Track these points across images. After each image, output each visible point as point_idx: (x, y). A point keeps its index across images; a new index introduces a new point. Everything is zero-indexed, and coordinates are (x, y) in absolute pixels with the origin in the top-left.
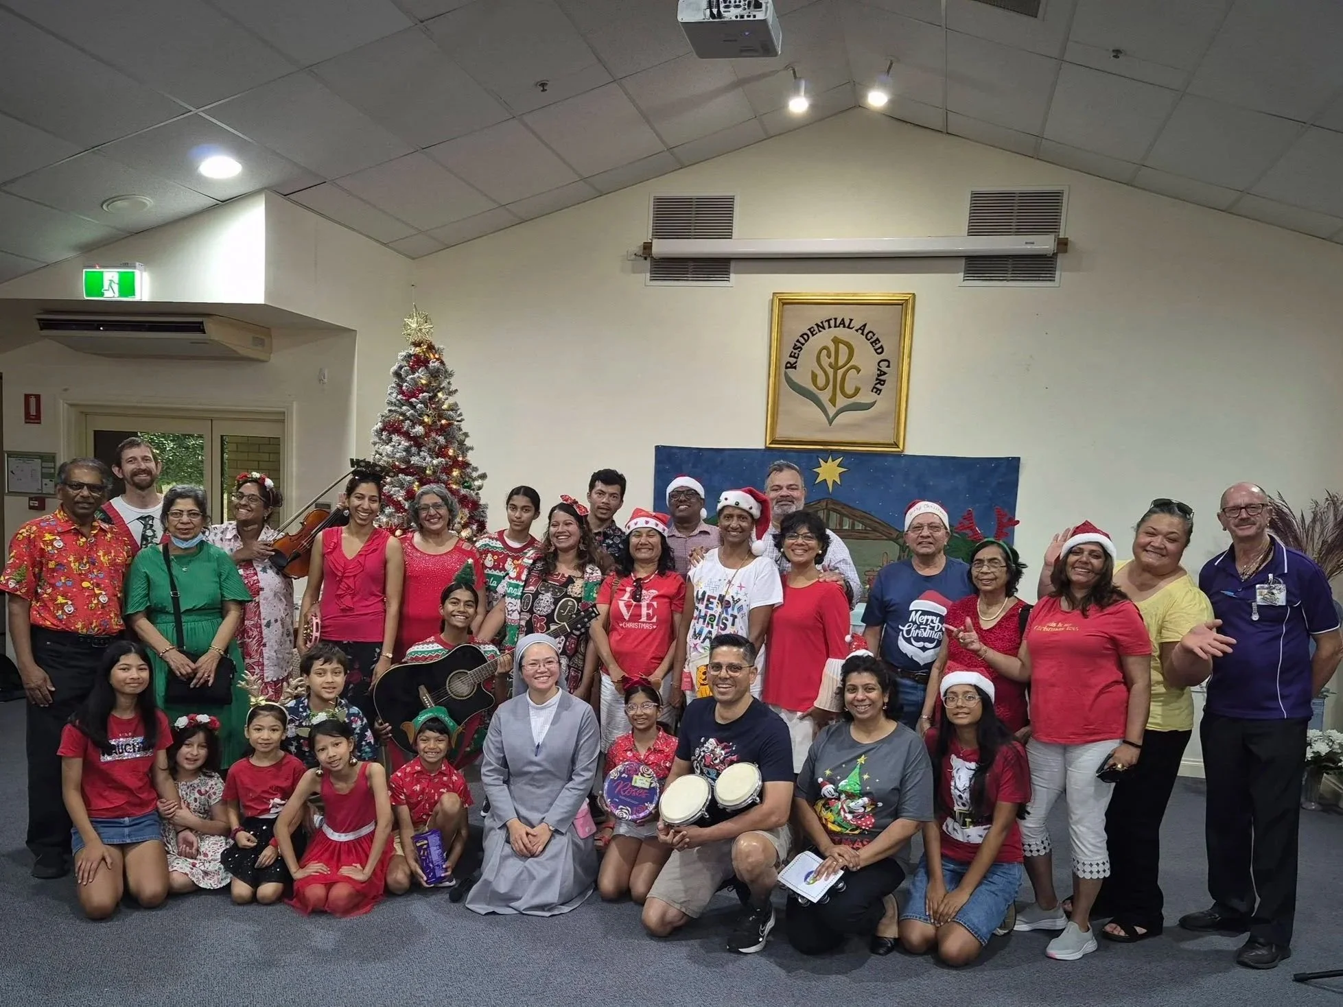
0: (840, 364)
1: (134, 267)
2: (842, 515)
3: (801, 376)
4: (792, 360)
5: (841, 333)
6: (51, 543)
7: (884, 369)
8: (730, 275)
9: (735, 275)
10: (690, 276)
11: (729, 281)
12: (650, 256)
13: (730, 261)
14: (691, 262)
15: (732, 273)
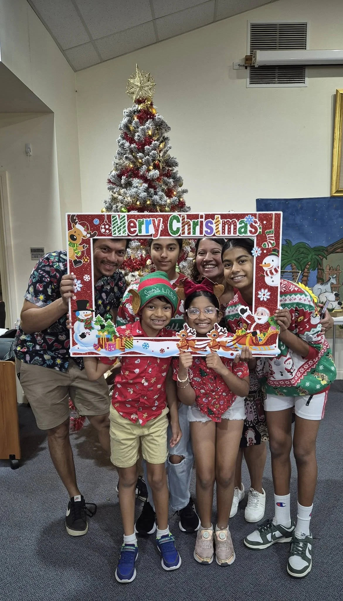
8: (305, 79)
9: (309, 79)
10: (276, 80)
11: (304, 83)
12: (250, 65)
13: (305, 68)
14: (277, 70)
15: (307, 77)
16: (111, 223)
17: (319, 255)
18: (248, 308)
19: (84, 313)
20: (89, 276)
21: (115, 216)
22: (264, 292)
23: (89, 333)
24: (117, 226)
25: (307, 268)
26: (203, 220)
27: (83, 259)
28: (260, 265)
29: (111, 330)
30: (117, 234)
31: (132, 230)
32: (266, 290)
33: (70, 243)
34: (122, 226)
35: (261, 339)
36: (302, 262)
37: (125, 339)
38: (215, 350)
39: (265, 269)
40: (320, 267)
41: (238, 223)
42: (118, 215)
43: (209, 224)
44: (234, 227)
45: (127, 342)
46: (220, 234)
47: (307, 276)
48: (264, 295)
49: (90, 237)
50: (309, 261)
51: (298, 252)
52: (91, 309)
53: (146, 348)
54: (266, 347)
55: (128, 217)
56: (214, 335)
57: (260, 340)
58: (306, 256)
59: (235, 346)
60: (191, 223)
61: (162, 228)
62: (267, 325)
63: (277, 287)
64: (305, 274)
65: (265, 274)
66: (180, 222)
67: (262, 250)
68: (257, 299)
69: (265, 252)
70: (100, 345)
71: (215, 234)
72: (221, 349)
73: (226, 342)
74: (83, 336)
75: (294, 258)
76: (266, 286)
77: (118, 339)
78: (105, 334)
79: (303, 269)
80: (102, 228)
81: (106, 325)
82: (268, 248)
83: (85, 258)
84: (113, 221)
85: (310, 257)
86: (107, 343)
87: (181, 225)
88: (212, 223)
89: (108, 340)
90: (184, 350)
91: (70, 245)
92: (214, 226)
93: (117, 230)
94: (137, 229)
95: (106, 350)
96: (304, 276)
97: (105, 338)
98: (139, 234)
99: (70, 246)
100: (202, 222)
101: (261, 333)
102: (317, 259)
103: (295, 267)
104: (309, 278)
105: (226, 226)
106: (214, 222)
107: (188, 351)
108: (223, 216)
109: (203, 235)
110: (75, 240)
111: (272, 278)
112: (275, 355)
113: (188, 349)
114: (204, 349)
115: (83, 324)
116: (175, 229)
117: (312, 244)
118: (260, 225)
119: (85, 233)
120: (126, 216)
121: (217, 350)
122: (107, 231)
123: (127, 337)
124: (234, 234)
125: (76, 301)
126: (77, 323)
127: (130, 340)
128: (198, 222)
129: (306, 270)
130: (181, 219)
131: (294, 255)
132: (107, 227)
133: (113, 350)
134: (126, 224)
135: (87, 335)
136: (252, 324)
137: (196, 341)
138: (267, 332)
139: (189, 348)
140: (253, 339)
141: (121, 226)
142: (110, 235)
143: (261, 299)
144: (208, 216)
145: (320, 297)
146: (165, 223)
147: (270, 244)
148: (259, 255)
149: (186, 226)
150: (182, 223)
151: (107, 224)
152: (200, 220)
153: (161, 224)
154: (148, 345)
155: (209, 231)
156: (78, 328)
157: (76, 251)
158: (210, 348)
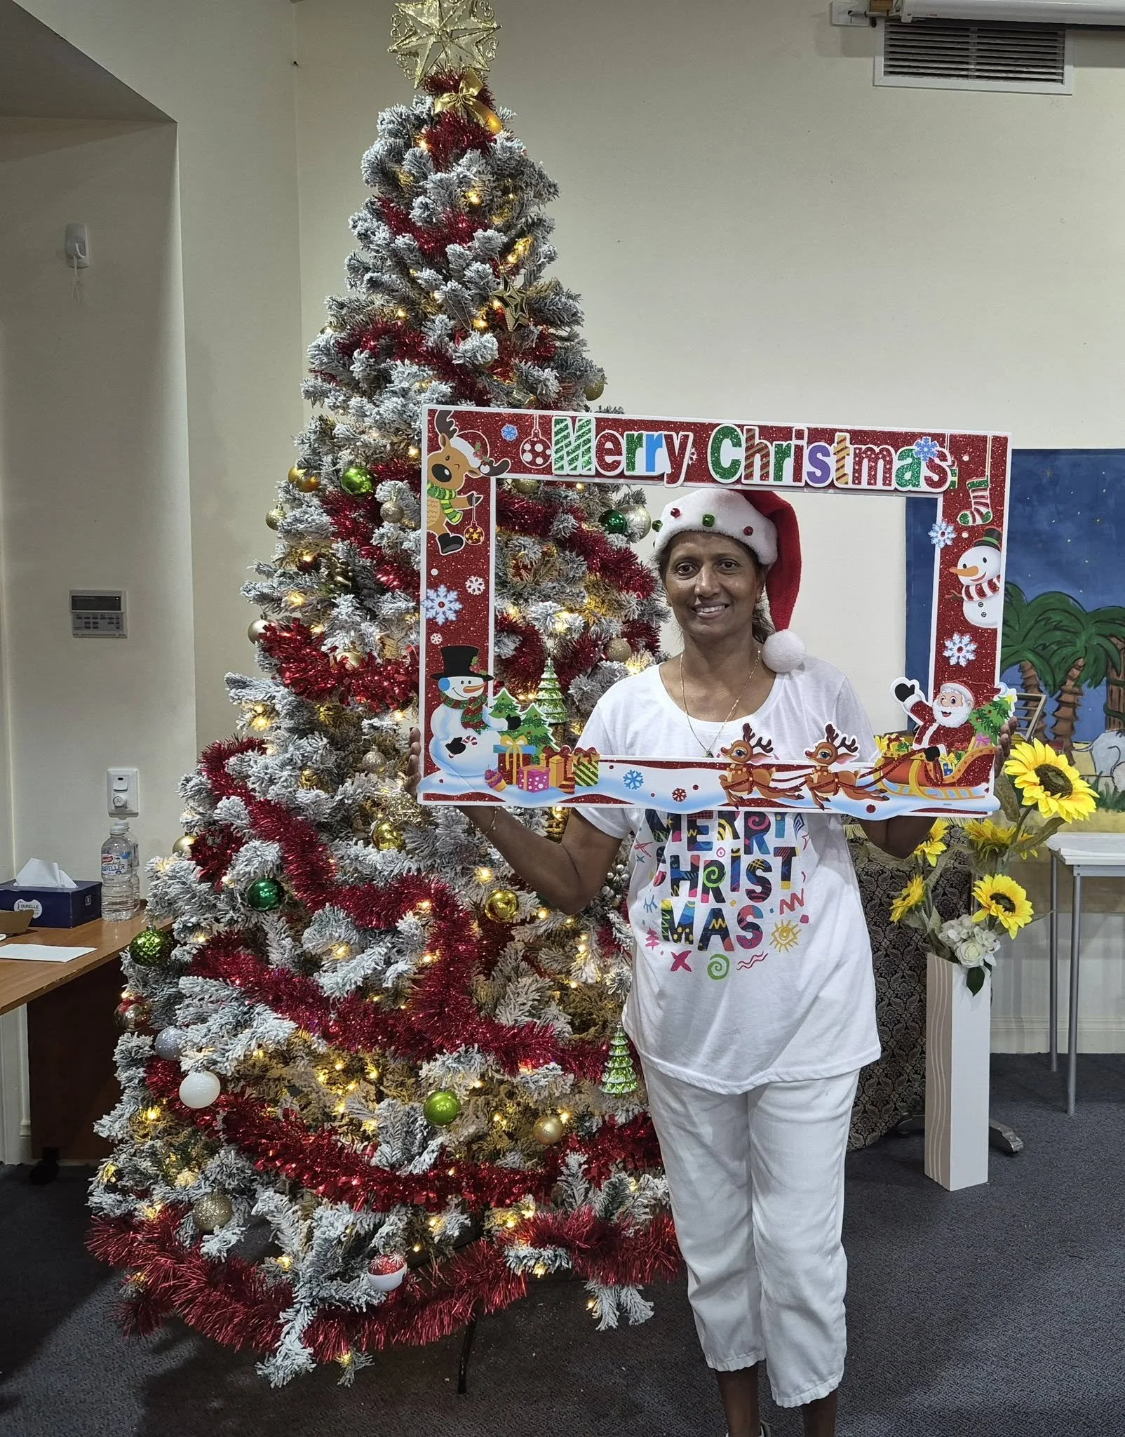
8: (1063, 68)
9: (1078, 69)
10: (972, 67)
11: (1062, 81)
12: (885, 14)
13: (1064, 36)
14: (974, 35)
15: (1069, 64)
16: (550, 439)
17: (1112, 636)
18: (916, 683)
19: (462, 682)
20: (480, 580)
21: (562, 421)
22: (961, 642)
23: (474, 738)
24: (566, 446)
25: (1071, 679)
26: (803, 443)
27: (468, 531)
28: (952, 570)
29: (537, 732)
30: (567, 470)
31: (609, 459)
32: (967, 639)
33: (432, 487)
34: (582, 449)
35: (950, 767)
36: (1055, 660)
37: (577, 758)
38: (825, 795)
39: (964, 580)
40: (1114, 675)
41: (895, 457)
42: (572, 418)
43: (819, 456)
44: (885, 466)
45: (581, 767)
46: (847, 483)
47: (1073, 705)
48: (960, 649)
49: (490, 474)
50: (1079, 655)
51: (1043, 623)
52: (483, 672)
53: (635, 787)
54: (963, 791)
55: (597, 426)
56: (825, 755)
57: (946, 771)
58: (1069, 637)
59: (879, 786)
60: (772, 449)
61: (691, 459)
62: (966, 731)
63: (995, 631)
64: (1067, 698)
65: (964, 595)
66: (740, 446)
67: (959, 530)
68: (942, 661)
69: (965, 535)
70: (503, 773)
71: (835, 483)
72: (841, 794)
73: (856, 774)
74: (457, 746)
75: (1029, 643)
76: (965, 627)
77: (557, 757)
78: (519, 744)
79: (1058, 680)
80: (524, 451)
81: (522, 718)
82: (973, 527)
83: (471, 530)
84: (557, 434)
85: (1081, 642)
86: (526, 769)
87: (744, 455)
88: (827, 454)
89: (528, 759)
90: (739, 794)
91: (431, 492)
92: (831, 461)
93: (566, 459)
94: (623, 459)
95: (522, 788)
96: (1062, 704)
97: (518, 755)
98: (626, 473)
99: (432, 496)
100: (799, 449)
101: (949, 753)
102: (1106, 650)
103: (1033, 672)
104: (1079, 712)
105: (865, 462)
106: (832, 449)
107: (751, 796)
108: (857, 436)
109: (802, 484)
110: (448, 478)
111: (981, 605)
112: (986, 813)
113: (750, 792)
114: (796, 794)
115: (458, 714)
116: (726, 463)
117: (1089, 601)
118: (953, 465)
119: (475, 462)
120: (594, 422)
121: (830, 796)
122: (539, 460)
123: (581, 755)
124: (884, 484)
125: (442, 649)
126: (441, 711)
127: (590, 762)
128: (789, 446)
129: (1070, 683)
130: (743, 438)
131: (1030, 635)
132: (539, 448)
133: (540, 790)
134: (594, 444)
135: (469, 745)
136: (925, 728)
137: (774, 769)
138: (965, 749)
139: (755, 788)
140: (928, 768)
141: (578, 447)
142: (548, 470)
143: (953, 662)
144: (816, 435)
145: (1115, 775)
146: (700, 445)
147: (977, 517)
148: (949, 543)
149: (758, 457)
150: (747, 449)
151: (541, 441)
152: (794, 442)
153: (689, 449)
154: (639, 779)
155: (818, 473)
156: (444, 723)
157: (447, 511)
158: (812, 789)
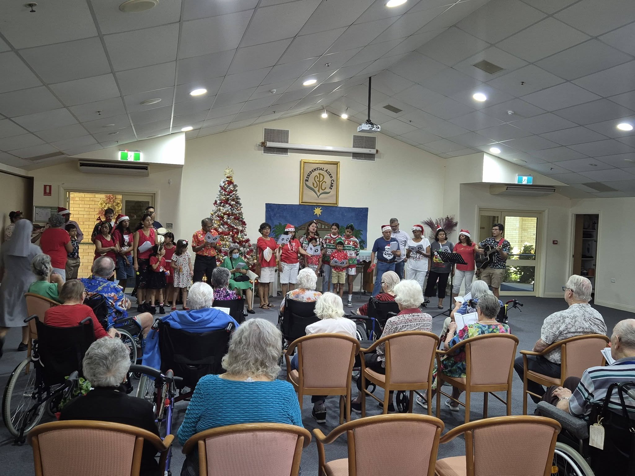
0: (321, 180)
1: (140, 152)
2: (322, 224)
3: (310, 184)
4: (307, 179)
5: (321, 172)
6: (200, 236)
7: (333, 182)
10: (275, 153)
12: (264, 146)
13: (288, 149)
14: (276, 149)
15: (289, 153)
